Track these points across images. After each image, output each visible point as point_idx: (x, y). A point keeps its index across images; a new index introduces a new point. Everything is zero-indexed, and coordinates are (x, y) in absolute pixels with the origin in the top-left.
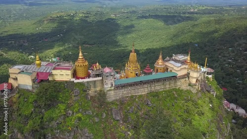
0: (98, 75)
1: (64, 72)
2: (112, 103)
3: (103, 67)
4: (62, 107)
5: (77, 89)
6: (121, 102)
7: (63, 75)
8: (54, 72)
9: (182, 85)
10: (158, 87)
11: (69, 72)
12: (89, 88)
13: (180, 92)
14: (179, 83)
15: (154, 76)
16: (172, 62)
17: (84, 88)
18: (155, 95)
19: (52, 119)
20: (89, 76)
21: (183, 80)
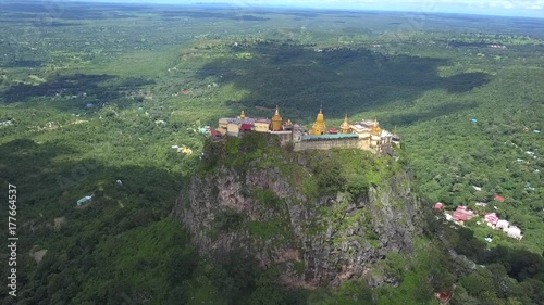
0: (288, 130)
1: (263, 125)
2: (299, 152)
3: (294, 123)
4: (260, 151)
5: (272, 139)
6: (306, 153)
7: (261, 127)
8: (256, 124)
9: (364, 146)
10: (340, 145)
11: (267, 125)
12: (281, 138)
13: (359, 151)
14: (360, 144)
15: (339, 135)
16: (359, 126)
17: (277, 138)
18: (336, 151)
19: (252, 159)
20: (281, 130)
21: (364, 142)
